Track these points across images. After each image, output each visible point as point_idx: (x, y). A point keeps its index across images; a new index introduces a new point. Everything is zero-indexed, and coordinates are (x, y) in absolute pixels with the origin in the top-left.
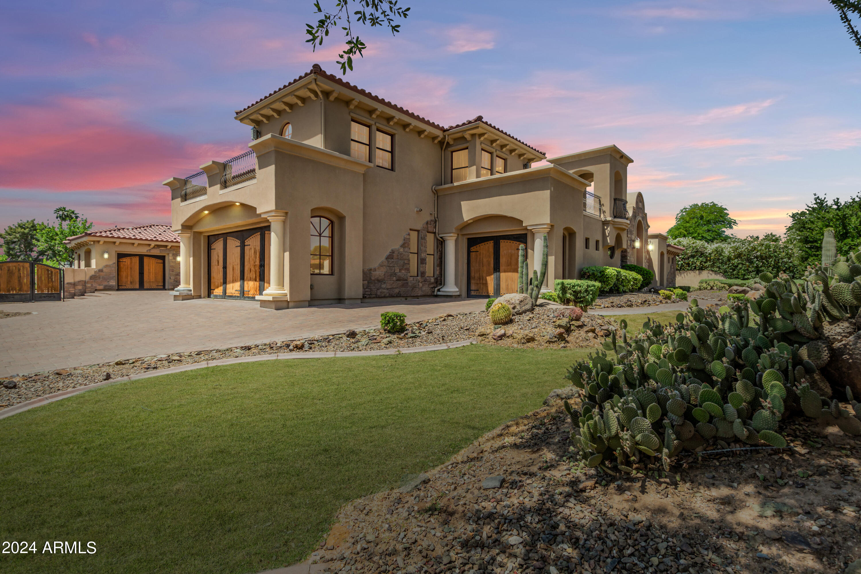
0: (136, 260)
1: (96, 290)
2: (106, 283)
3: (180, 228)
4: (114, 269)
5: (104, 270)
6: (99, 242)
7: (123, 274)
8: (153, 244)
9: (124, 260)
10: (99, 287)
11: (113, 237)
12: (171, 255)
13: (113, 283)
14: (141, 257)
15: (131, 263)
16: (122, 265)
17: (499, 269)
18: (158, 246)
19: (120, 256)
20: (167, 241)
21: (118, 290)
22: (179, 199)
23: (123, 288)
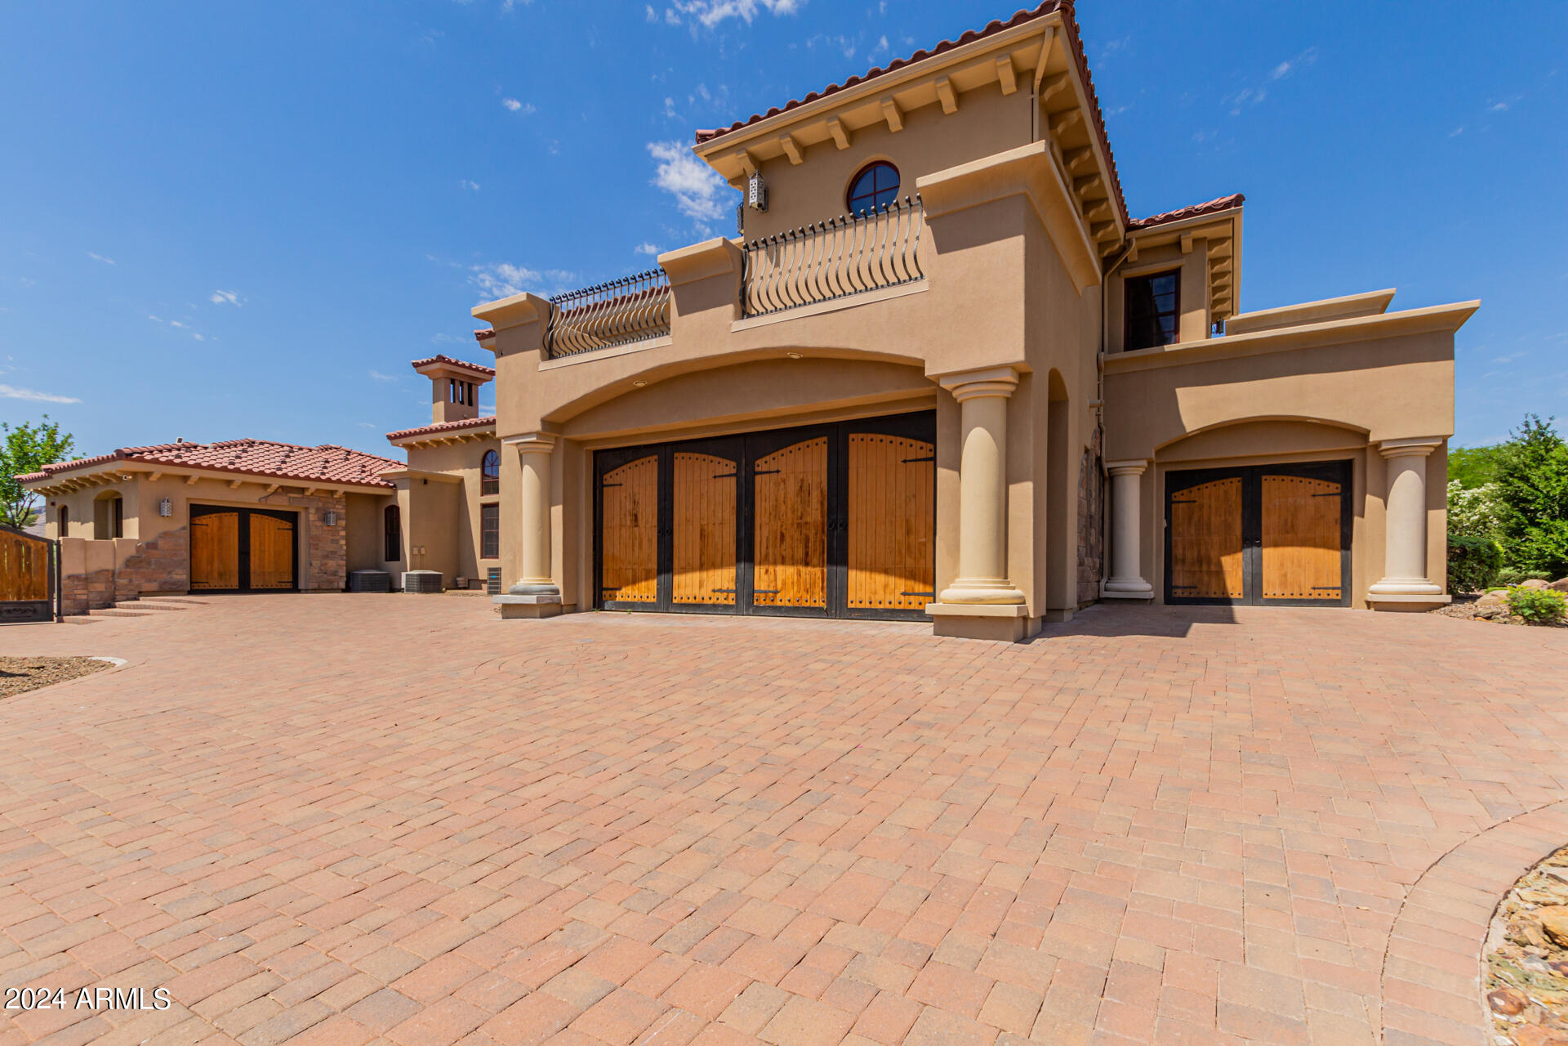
0: (233, 521)
1: (141, 594)
2: (164, 577)
3: (538, 427)
4: (184, 541)
5: (161, 543)
6: (148, 475)
7: (203, 555)
8: (276, 483)
9: (203, 519)
10: (146, 587)
11: (184, 464)
12: (312, 511)
13: (181, 575)
14: (244, 514)
15: (220, 528)
16: (199, 533)
17: (1260, 539)
18: (285, 489)
19: (197, 510)
20: (307, 478)
21: (191, 592)
22: (537, 353)
23: (202, 587)
